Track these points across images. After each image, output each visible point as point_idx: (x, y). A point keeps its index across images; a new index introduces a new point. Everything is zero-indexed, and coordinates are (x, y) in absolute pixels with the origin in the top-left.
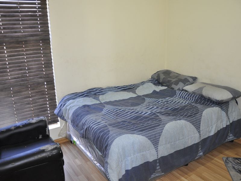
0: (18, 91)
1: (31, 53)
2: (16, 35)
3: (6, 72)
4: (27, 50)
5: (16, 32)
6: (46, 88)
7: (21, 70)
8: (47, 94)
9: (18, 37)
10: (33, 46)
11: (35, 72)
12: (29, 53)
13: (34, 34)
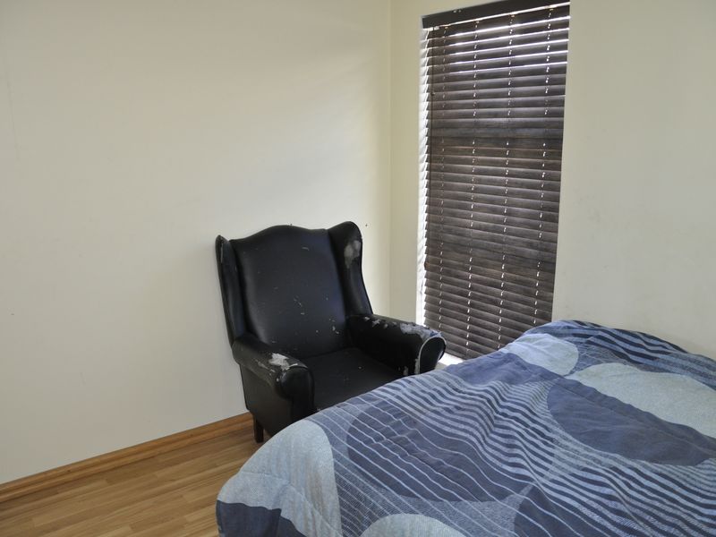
0: (482, 261)
1: (519, 172)
2: (496, 123)
3: (466, 208)
4: (512, 164)
5: (496, 115)
6: (537, 279)
7: (494, 211)
8: (538, 298)
9: (499, 126)
10: (526, 155)
11: (519, 225)
12: (516, 172)
13: (531, 122)
